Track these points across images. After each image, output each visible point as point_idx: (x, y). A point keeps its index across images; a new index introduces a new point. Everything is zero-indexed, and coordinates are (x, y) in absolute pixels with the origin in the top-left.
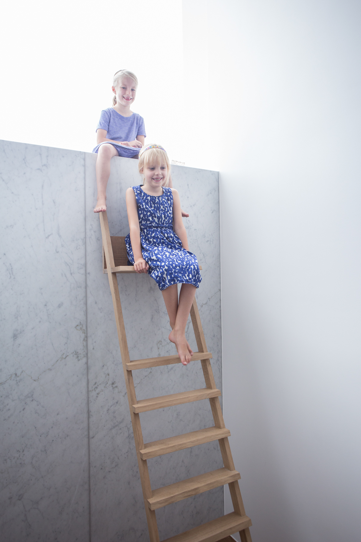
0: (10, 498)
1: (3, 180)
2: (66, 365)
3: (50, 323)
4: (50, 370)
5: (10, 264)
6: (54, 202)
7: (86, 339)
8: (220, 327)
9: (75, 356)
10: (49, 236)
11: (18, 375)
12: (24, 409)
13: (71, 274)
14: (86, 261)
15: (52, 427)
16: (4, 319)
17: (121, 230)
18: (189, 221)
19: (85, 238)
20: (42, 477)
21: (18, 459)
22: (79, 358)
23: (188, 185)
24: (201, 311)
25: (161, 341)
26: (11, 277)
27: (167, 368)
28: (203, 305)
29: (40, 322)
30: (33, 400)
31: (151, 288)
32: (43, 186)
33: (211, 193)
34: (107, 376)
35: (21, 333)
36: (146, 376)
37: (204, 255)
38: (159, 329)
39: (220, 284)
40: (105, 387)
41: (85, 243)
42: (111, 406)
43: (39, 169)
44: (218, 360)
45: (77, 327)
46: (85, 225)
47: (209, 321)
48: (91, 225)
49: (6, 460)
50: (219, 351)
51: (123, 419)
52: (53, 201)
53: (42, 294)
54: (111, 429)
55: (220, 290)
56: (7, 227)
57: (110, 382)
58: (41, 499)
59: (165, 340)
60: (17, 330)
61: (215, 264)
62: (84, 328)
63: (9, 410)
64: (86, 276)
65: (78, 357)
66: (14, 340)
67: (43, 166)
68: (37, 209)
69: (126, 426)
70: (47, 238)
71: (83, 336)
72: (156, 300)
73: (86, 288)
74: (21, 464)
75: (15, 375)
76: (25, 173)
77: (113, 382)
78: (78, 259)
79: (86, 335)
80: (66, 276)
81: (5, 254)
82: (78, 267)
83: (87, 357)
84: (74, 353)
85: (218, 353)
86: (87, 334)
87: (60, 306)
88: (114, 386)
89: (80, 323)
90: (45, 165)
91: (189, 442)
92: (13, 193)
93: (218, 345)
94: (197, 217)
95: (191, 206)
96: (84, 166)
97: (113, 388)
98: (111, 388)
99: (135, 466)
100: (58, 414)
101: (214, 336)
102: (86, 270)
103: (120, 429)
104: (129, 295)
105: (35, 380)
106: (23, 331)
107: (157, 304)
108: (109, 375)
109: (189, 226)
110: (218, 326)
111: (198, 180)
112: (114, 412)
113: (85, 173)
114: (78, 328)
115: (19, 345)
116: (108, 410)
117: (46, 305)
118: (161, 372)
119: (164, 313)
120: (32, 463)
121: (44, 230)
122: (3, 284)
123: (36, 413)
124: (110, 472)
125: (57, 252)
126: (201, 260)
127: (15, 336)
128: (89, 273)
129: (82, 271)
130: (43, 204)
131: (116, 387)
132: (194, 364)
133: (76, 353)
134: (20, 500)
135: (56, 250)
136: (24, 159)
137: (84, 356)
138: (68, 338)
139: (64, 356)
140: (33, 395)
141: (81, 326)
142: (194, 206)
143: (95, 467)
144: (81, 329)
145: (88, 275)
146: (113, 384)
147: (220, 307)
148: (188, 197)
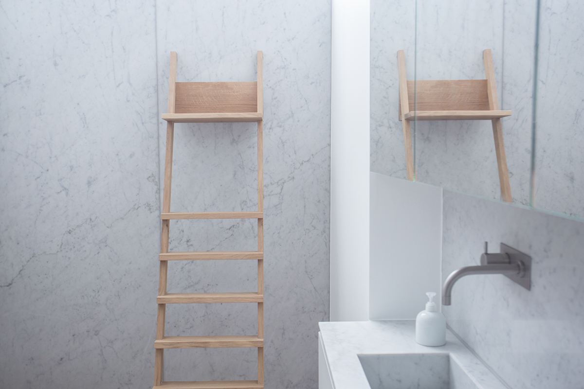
0: (88, 331)
1: (75, 31)
2: (138, 216)
3: (122, 172)
4: (122, 219)
5: (84, 114)
6: (124, 49)
7: (158, 191)
8: (328, 191)
9: (148, 208)
10: (119, 84)
11: (92, 220)
12: (98, 253)
13: (143, 123)
14: (158, 110)
15: (125, 275)
16: (79, 166)
17: (197, 75)
18: (285, 59)
19: (157, 85)
20: (116, 320)
21: (94, 298)
22: (152, 210)
23: (285, 13)
24: (301, 170)
25: (246, 202)
26: (84, 126)
27: (254, 233)
28: (304, 162)
29: (112, 171)
30: (106, 246)
31: (234, 140)
32: (112, 33)
33: (319, 21)
34: (181, 232)
35: (94, 180)
36: (227, 238)
37: (306, 101)
38: (244, 188)
39: (330, 137)
40: (179, 243)
41: (157, 91)
42: (186, 265)
43: (108, 16)
44: (324, 232)
45: (149, 178)
46: (157, 72)
47: (312, 183)
48: (163, 71)
49: (83, 296)
50: (327, 221)
51: (199, 281)
52: (123, 47)
53: (114, 143)
54: (185, 289)
55: (329, 145)
56: (80, 77)
57: (185, 239)
58: (116, 339)
59: (250, 200)
60: (91, 178)
61: (322, 112)
62: (157, 180)
63: (85, 251)
64: (158, 125)
65: (150, 209)
66: (88, 187)
67: (112, 12)
68: (107, 57)
69: (203, 289)
70: (117, 87)
71: (155, 188)
72: (239, 154)
73: (158, 138)
74: (96, 303)
75: (90, 220)
76: (94, 22)
77: (188, 240)
78: (150, 108)
79: (158, 187)
80: (137, 126)
81: (78, 104)
82: (150, 117)
83: (160, 210)
84: (147, 204)
85: (324, 223)
86: (160, 186)
87: (131, 156)
88: (189, 243)
89: (153, 174)
90: (113, 10)
91: (210, 298)
92: (84, 43)
93: (325, 214)
94: (297, 53)
95: (289, 40)
96: (155, 6)
97: (188, 246)
98: (186, 246)
99: (212, 332)
100: (130, 263)
101: (319, 202)
102: (158, 120)
103: (196, 290)
104: (206, 147)
105: (108, 227)
106: (97, 178)
107: (241, 158)
108: (183, 231)
109: (285, 66)
110: (326, 190)
111: (299, 5)
112: (189, 272)
113: (155, 14)
114: (151, 179)
115: (93, 191)
116: (182, 268)
117: (118, 155)
118: (246, 237)
119: (250, 169)
120: (106, 304)
121: (115, 79)
122: (77, 133)
123: (109, 258)
124: (184, 332)
125: (128, 101)
126: (302, 107)
127: (89, 183)
128: (161, 123)
129: (154, 121)
130: (113, 52)
131: (192, 245)
132: (289, 232)
133: (148, 205)
134: (96, 335)
135: (127, 99)
136: (93, 7)
137: (157, 209)
138: (140, 190)
139: (136, 207)
140: (106, 241)
141: (153, 178)
142: (293, 39)
143: (168, 323)
144: (153, 180)
145: (160, 125)
146: (188, 241)
147: (329, 166)
148: (285, 29)
